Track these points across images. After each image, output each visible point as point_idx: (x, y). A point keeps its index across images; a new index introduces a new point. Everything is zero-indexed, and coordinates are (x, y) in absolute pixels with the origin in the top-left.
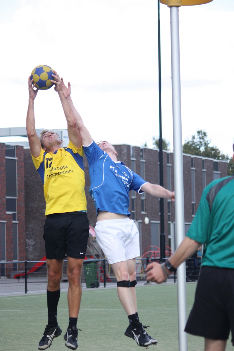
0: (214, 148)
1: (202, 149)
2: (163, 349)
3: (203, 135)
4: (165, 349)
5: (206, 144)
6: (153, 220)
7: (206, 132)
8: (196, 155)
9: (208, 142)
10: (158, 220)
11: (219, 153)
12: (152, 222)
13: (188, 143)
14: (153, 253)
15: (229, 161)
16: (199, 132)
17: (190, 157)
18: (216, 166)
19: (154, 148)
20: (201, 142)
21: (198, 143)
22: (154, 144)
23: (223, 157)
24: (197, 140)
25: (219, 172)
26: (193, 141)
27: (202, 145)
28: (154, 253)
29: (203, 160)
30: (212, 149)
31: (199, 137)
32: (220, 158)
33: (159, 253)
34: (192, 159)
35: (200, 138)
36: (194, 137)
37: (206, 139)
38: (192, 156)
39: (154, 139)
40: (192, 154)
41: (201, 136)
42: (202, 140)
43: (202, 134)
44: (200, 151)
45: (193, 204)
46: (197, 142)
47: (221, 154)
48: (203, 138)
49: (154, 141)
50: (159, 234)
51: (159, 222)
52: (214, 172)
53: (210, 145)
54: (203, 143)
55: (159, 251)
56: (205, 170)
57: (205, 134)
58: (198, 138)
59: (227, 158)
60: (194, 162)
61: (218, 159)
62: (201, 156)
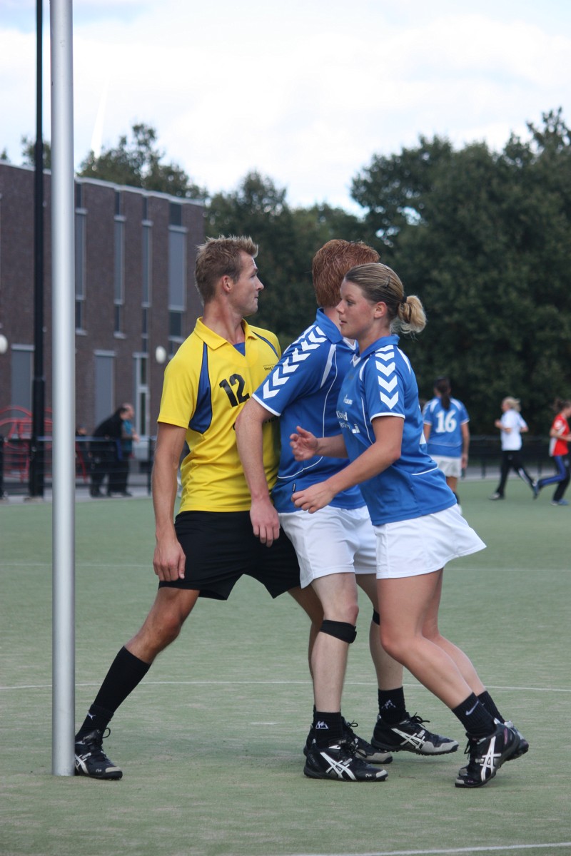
0: (174, 169)
1: (145, 169)
2: (20, 667)
3: (147, 136)
4: (26, 667)
5: (154, 160)
6: (17, 342)
7: (154, 129)
8: (130, 183)
9: (160, 154)
10: (30, 344)
11: (185, 181)
12: (15, 347)
13: (110, 154)
14: (15, 426)
15: (208, 203)
16: (137, 129)
17: (112, 189)
18: (176, 213)
19: (25, 164)
20: (141, 154)
21: (135, 155)
22: (24, 154)
23: (195, 191)
24: (131, 148)
25: (183, 229)
26: (122, 150)
27: (143, 160)
28: (19, 425)
29: (145, 199)
30: (169, 171)
31: (135, 140)
32: (188, 194)
33: (30, 425)
34: (118, 194)
35: (140, 143)
36: (124, 141)
37: (156, 146)
38: (118, 188)
39: (24, 141)
40: (119, 183)
41: (141, 137)
42: (143, 149)
43: (146, 134)
44: (139, 176)
45: (117, 307)
46: (132, 154)
47: (189, 184)
48: (145, 143)
49: (25, 148)
50: (32, 377)
51: (31, 348)
52: (173, 228)
53: (163, 162)
54: (147, 155)
55: (30, 420)
56: (148, 223)
57: (151, 133)
58: (133, 143)
59: (205, 195)
60: (121, 202)
61: (183, 196)
62: (140, 186)
